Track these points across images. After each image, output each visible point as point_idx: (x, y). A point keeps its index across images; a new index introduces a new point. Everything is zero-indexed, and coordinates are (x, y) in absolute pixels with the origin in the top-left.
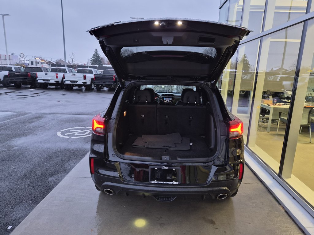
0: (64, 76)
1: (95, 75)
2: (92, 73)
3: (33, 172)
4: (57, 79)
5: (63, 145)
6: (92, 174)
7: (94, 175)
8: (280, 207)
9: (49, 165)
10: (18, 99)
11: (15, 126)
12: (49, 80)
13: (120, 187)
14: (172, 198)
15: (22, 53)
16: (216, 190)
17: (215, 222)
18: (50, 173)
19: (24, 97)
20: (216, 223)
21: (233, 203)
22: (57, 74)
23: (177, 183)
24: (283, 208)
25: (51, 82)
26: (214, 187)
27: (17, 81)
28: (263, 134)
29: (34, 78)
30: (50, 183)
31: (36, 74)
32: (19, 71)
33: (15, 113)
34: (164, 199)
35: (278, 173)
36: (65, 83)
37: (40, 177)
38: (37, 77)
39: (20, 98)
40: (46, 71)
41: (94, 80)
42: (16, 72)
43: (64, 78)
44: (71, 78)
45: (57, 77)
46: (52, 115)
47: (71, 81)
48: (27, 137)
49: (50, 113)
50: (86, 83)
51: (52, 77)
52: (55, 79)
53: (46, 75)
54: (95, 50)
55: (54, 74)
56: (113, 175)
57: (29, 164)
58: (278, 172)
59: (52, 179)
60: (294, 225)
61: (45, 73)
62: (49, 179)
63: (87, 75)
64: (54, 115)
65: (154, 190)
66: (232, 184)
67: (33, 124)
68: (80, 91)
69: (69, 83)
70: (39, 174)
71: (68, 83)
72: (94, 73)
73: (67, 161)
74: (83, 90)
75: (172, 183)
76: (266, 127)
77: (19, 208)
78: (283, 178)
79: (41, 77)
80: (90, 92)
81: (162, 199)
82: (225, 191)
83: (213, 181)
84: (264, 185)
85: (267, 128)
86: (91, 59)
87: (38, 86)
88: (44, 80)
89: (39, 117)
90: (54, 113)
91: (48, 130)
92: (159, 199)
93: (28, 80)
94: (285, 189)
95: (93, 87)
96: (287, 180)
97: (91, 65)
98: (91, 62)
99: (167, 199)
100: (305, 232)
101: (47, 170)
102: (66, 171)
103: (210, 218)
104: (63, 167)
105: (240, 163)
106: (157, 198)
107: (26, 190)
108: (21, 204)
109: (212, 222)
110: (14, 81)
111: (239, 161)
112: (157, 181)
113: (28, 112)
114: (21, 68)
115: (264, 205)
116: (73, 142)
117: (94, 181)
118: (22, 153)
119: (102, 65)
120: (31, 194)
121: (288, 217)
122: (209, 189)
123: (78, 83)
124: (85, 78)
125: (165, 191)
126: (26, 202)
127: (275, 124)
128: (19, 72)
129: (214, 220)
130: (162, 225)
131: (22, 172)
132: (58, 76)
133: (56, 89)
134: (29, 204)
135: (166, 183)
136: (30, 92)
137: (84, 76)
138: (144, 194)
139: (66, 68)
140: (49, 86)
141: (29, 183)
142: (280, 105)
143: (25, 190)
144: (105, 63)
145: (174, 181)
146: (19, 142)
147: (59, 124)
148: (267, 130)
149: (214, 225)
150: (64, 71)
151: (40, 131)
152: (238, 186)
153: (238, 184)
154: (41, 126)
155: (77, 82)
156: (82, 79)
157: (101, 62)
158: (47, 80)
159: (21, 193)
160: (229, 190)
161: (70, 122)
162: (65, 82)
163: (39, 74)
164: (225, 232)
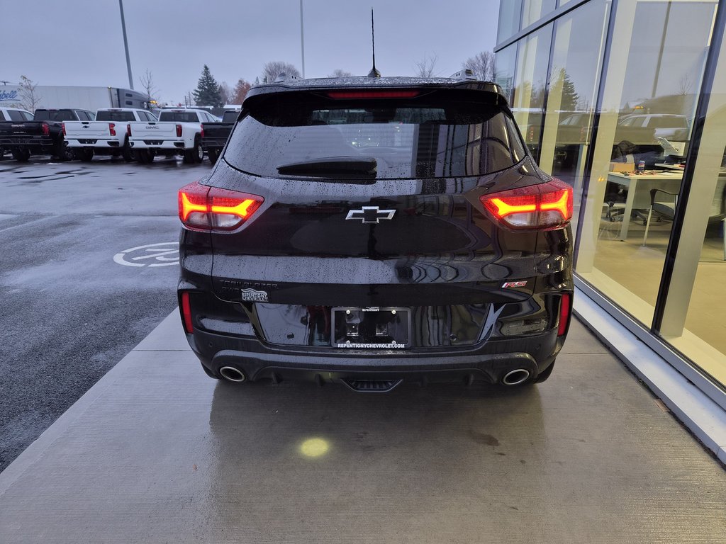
0: (129, 129)
1: (203, 124)
2: (197, 121)
3: (53, 343)
4: (113, 137)
5: (130, 283)
6: (189, 334)
7: (193, 336)
8: (657, 402)
9: (94, 327)
10: (22, 185)
11: (14, 244)
12: (95, 141)
13: (259, 360)
14: (390, 384)
15: (24, 78)
16: (502, 361)
17: (497, 441)
18: (96, 344)
19: (35, 181)
20: (499, 442)
21: (540, 397)
22: (112, 125)
23: (402, 346)
24: (665, 405)
25: (99, 144)
26: (496, 353)
27: (18, 146)
28: (611, 244)
29: (58, 135)
30: (95, 365)
31: (61, 127)
32: (21, 120)
33: (14, 216)
34: (372, 387)
35: (650, 327)
36: (134, 146)
37: (73, 353)
38: (63, 133)
39: (26, 182)
40: (86, 117)
41: (203, 137)
42: (14, 123)
43: (129, 134)
44: (146, 134)
45: (113, 132)
46: (102, 218)
47: (147, 142)
48: (42, 267)
49: (97, 213)
50: (182, 144)
51: (100, 133)
52: (109, 137)
53: (86, 127)
54: (203, 69)
55: (105, 125)
56: (238, 332)
57: (44, 325)
58: (649, 324)
59: (101, 356)
60: (692, 443)
61: (83, 123)
62: (94, 358)
63: (185, 125)
64: (108, 217)
65: (345, 364)
66: (540, 345)
67: (57, 239)
68: (170, 164)
69: (143, 145)
70: (69, 346)
71: (140, 145)
72: (202, 120)
73: (136, 317)
74: (178, 163)
75: (389, 347)
76: (617, 231)
77: (19, 424)
78: (663, 337)
79: (74, 133)
80: (194, 167)
81: (365, 387)
82: (522, 362)
83: (492, 339)
84: (616, 355)
85: (620, 231)
86: (194, 92)
87: (69, 155)
88: (81, 141)
89: (71, 223)
90: (107, 215)
91: (91, 250)
92: (359, 386)
93: (44, 142)
94: (667, 362)
95: (201, 156)
96: (673, 342)
97: (197, 105)
98: (194, 99)
99: (378, 387)
100: (719, 456)
101: (88, 338)
102: (135, 339)
103: (485, 432)
104: (128, 330)
105: (563, 291)
106: (353, 384)
107: (38, 382)
108: (23, 414)
109: (492, 441)
110: (11, 146)
111: (560, 286)
112: (351, 343)
113: (42, 212)
114: (26, 114)
115: (617, 399)
116: (151, 275)
117: (194, 351)
118: (28, 303)
119: (222, 105)
120: (47, 393)
121: (677, 425)
122: (484, 358)
123: (165, 145)
124: (179, 131)
125: (373, 365)
126: (35, 409)
127: (639, 222)
128: (22, 123)
129: (495, 435)
130: (368, 449)
131: (27, 344)
132: (115, 128)
133: (114, 162)
134: (43, 415)
135: (373, 346)
136: (50, 169)
137: (177, 129)
138: (320, 376)
139: (134, 110)
140: (95, 157)
141: (44, 367)
142: (652, 174)
143: (34, 383)
144: (228, 101)
145: (394, 342)
146: (22, 279)
147: (119, 237)
148: (619, 236)
149: (495, 447)
150: (130, 117)
151: (73, 254)
152: (556, 351)
153: (555, 347)
154: (76, 243)
155: (161, 143)
156: (174, 136)
157: (219, 98)
158: (90, 141)
159: (23, 390)
160: (533, 360)
161: (145, 233)
162: (133, 144)
163: (69, 125)
164: (522, 462)
